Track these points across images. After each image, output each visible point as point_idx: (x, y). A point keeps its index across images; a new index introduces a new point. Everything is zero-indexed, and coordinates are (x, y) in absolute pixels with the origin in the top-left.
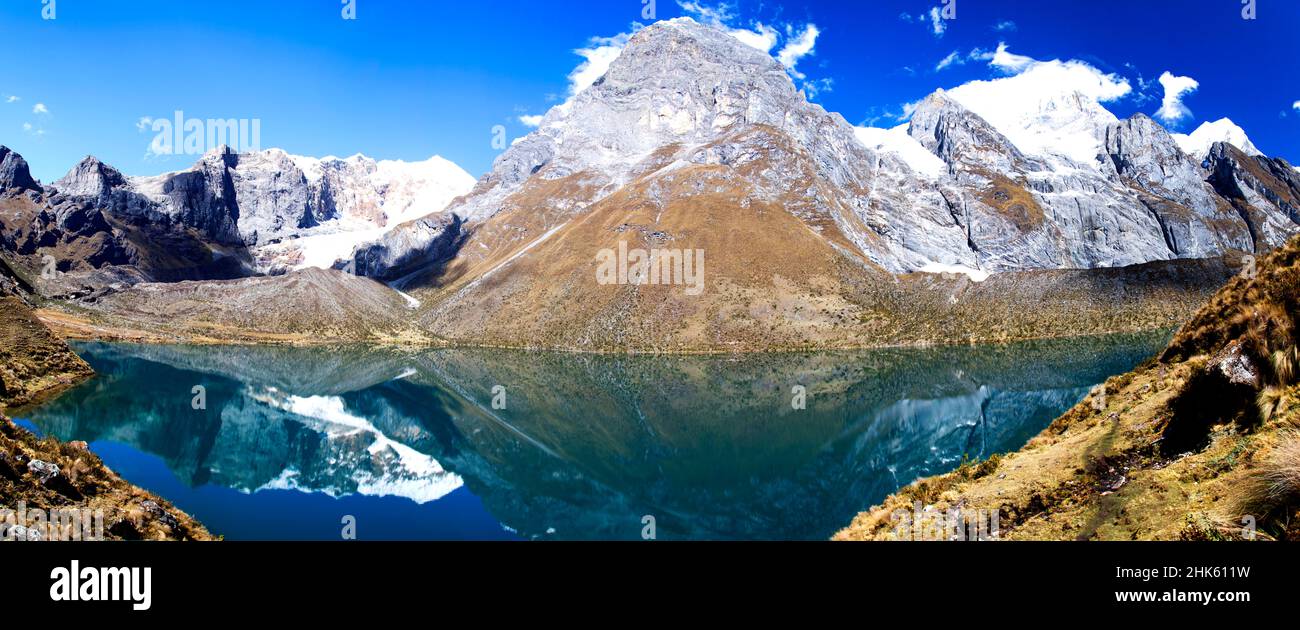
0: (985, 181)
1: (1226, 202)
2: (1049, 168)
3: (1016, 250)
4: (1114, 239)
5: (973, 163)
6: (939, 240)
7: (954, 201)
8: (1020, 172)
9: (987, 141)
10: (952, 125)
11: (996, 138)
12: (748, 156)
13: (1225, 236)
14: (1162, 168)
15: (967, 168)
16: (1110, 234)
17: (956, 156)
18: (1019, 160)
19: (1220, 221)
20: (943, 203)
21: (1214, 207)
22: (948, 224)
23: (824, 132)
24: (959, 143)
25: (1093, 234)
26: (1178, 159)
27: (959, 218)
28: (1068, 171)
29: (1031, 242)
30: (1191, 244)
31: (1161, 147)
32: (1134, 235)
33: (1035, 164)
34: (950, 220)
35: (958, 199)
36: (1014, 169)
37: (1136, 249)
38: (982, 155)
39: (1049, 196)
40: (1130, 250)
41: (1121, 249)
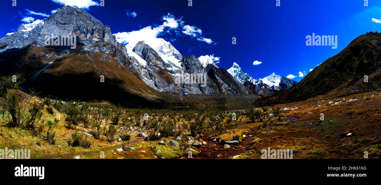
0: (157, 69)
1: (212, 80)
2: (171, 67)
3: (167, 88)
4: (189, 88)
5: (154, 63)
6: (149, 83)
7: (151, 73)
8: (165, 67)
9: (157, 58)
10: (149, 52)
11: (159, 57)
12: (108, 52)
13: (213, 89)
14: (198, 70)
15: (153, 64)
16: (188, 86)
17: (150, 61)
18: (164, 64)
19: (211, 85)
20: (148, 73)
21: (210, 81)
22: (150, 79)
23: (123, 49)
24: (151, 57)
25: (184, 86)
26: (202, 68)
27: (152, 78)
28: (177, 69)
29: (170, 86)
30: (206, 91)
31: (198, 64)
32: (193, 87)
33: (169, 66)
34: (150, 78)
35: (152, 73)
36: (163, 67)
37: (194, 91)
38: (157, 61)
39: (173, 75)
40: (193, 91)
41: (190, 90)
